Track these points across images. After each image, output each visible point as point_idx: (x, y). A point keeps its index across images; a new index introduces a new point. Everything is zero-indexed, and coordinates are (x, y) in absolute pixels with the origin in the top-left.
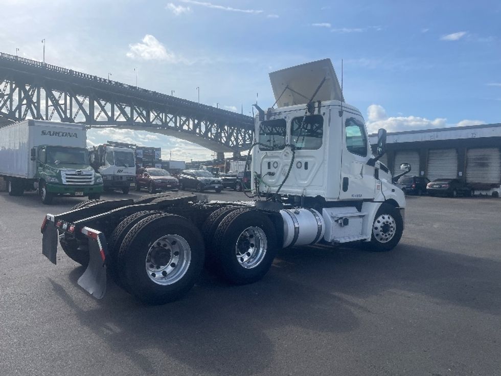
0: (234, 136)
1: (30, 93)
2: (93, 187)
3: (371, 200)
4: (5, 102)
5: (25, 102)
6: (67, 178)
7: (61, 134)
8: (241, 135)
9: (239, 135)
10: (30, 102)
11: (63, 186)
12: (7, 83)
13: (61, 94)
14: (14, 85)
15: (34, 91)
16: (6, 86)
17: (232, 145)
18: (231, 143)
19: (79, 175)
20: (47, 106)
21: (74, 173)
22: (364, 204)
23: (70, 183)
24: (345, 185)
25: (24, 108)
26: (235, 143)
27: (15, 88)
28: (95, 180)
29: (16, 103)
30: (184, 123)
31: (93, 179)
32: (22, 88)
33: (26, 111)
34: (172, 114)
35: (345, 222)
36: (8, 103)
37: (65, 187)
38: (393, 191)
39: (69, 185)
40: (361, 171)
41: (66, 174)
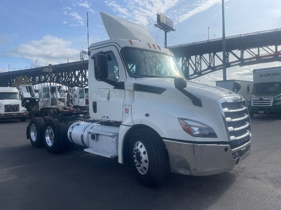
3: (120, 123)
7: (271, 75)
19: (261, 100)
24: (95, 107)
31: (272, 103)
35: (93, 137)
38: (147, 115)
39: (254, 106)
40: (108, 96)
41: (253, 100)
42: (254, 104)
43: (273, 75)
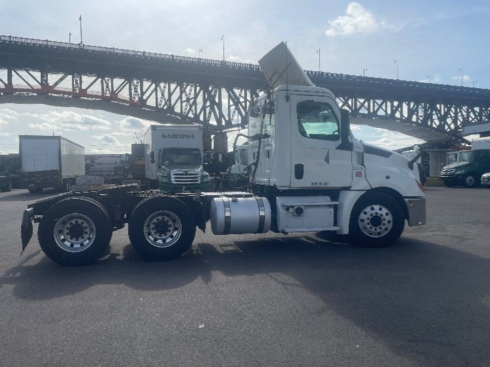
0: (451, 117)
1: (213, 93)
2: (199, 185)
3: (348, 189)
4: (191, 106)
5: (208, 104)
6: (175, 178)
7: (179, 137)
8: (462, 115)
9: (460, 114)
10: (213, 103)
11: (172, 186)
12: (192, 86)
13: (241, 91)
14: (198, 89)
15: (216, 92)
16: (191, 90)
17: (449, 130)
18: (446, 127)
19: (186, 174)
20: (229, 106)
21: (182, 173)
22: (342, 193)
23: (178, 183)
24: (299, 172)
25: (208, 110)
26: (453, 126)
27: (199, 92)
28: (202, 179)
29: (199, 107)
30: (380, 106)
31: (199, 178)
32: (206, 91)
33: (210, 113)
34: (363, 98)
35: (299, 211)
36: (193, 108)
37: (175, 186)
38: (388, 177)
39: (177, 184)
40: (326, 156)
41: (175, 174)
42: (176, 181)
43: (181, 137)
